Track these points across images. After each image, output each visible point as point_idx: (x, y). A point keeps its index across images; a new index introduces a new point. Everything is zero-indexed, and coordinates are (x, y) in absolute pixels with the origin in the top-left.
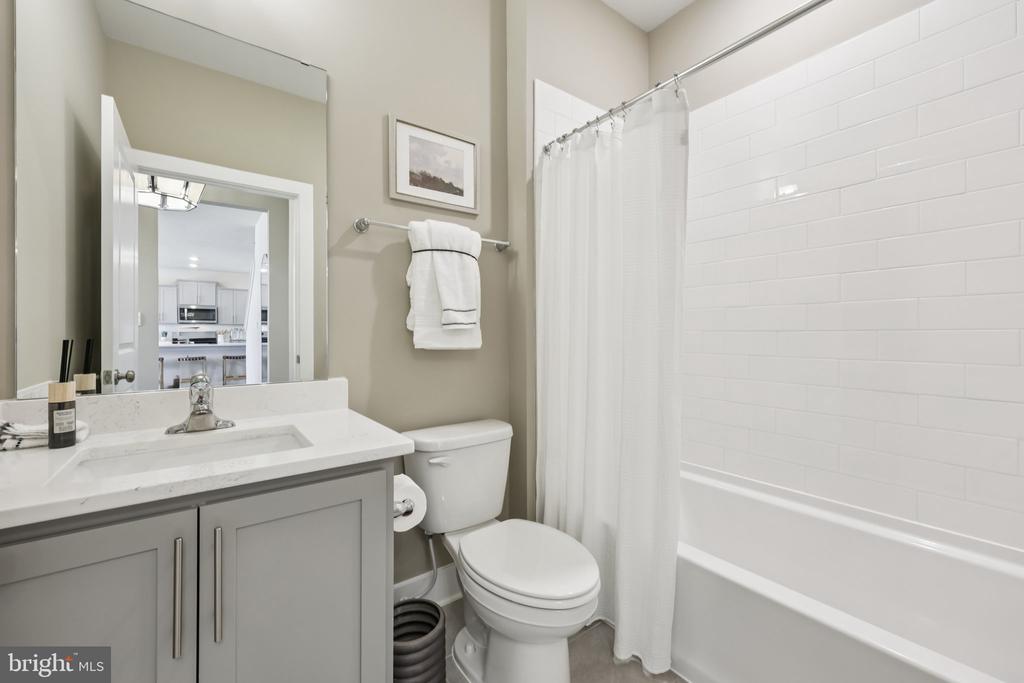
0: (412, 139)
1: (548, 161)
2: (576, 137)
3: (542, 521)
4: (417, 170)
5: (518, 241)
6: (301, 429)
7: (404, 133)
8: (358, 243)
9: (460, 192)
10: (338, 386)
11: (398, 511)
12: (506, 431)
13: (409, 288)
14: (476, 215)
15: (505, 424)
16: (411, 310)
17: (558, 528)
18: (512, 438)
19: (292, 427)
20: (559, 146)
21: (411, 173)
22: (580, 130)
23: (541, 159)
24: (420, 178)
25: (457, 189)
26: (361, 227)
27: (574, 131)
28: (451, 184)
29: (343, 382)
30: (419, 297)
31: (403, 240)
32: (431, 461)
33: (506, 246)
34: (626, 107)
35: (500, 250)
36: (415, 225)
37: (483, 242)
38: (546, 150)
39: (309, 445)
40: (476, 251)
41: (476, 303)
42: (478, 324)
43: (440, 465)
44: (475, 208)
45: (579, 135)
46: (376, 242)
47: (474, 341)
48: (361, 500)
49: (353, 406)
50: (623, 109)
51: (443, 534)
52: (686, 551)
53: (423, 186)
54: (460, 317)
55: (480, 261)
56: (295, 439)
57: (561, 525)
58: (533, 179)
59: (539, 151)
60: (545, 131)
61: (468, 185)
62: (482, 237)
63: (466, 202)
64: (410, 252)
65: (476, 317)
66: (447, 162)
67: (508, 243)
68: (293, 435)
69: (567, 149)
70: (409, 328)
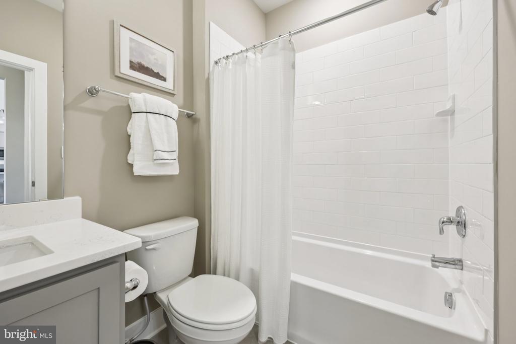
0: (131, 40)
1: (218, 69)
2: (235, 57)
3: (215, 273)
4: (135, 60)
5: (199, 112)
6: (40, 238)
7: (125, 35)
8: (90, 103)
9: (165, 80)
10: (73, 203)
11: (127, 288)
12: (195, 223)
13: (130, 136)
14: (174, 95)
15: (194, 219)
16: (131, 150)
17: (224, 275)
18: (198, 227)
19: (32, 238)
20: (225, 61)
21: (131, 62)
22: (237, 54)
23: (214, 67)
24: (137, 66)
25: (162, 77)
26: (92, 92)
27: (233, 54)
28: (158, 73)
29: (77, 200)
30: (137, 142)
31: (125, 105)
32: (147, 248)
33: (193, 115)
34: (263, 45)
35: (189, 117)
36: (134, 95)
37: (179, 111)
38: (216, 63)
39: (51, 252)
40: (176, 116)
41: (176, 147)
42: (177, 160)
43: (153, 249)
44: (174, 90)
45: (237, 56)
46: (104, 103)
47: (174, 169)
48: (99, 288)
49: (85, 216)
50: (261, 46)
51: (155, 293)
52: (296, 277)
53: (139, 71)
54: (166, 156)
55: (177, 122)
56: (35, 247)
57: (226, 273)
58: (208, 79)
59: (212, 63)
60: (216, 52)
61: (169, 76)
62: (179, 108)
63: (168, 85)
64: (130, 113)
65: (175, 155)
66: (155, 59)
67: (194, 113)
68: (32, 243)
69: (229, 63)
70: (129, 161)
